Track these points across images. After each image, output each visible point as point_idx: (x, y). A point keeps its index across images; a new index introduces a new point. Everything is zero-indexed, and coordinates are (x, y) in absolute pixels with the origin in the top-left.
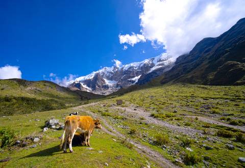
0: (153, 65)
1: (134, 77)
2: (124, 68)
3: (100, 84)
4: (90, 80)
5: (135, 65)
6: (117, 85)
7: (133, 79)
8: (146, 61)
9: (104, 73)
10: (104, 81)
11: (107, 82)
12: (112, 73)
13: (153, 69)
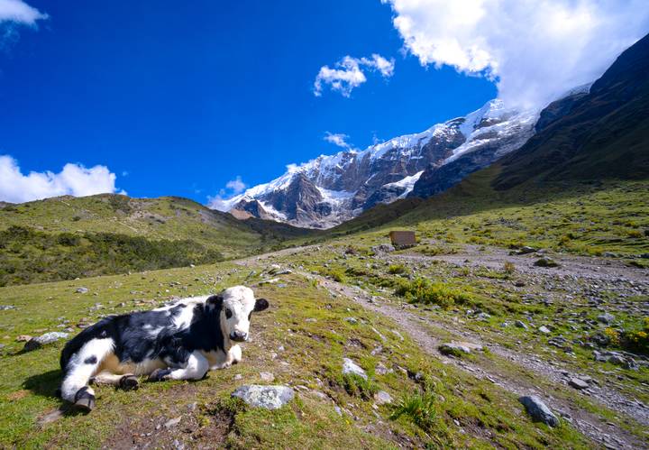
0: (459, 139)
1: (402, 177)
2: (373, 155)
3: (306, 202)
4: (281, 192)
5: (404, 143)
6: (355, 204)
7: (400, 184)
8: (439, 130)
9: (316, 172)
10: (317, 194)
11: (326, 196)
12: (339, 171)
13: (462, 150)
